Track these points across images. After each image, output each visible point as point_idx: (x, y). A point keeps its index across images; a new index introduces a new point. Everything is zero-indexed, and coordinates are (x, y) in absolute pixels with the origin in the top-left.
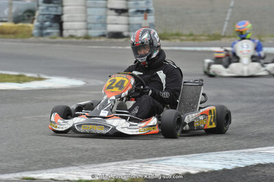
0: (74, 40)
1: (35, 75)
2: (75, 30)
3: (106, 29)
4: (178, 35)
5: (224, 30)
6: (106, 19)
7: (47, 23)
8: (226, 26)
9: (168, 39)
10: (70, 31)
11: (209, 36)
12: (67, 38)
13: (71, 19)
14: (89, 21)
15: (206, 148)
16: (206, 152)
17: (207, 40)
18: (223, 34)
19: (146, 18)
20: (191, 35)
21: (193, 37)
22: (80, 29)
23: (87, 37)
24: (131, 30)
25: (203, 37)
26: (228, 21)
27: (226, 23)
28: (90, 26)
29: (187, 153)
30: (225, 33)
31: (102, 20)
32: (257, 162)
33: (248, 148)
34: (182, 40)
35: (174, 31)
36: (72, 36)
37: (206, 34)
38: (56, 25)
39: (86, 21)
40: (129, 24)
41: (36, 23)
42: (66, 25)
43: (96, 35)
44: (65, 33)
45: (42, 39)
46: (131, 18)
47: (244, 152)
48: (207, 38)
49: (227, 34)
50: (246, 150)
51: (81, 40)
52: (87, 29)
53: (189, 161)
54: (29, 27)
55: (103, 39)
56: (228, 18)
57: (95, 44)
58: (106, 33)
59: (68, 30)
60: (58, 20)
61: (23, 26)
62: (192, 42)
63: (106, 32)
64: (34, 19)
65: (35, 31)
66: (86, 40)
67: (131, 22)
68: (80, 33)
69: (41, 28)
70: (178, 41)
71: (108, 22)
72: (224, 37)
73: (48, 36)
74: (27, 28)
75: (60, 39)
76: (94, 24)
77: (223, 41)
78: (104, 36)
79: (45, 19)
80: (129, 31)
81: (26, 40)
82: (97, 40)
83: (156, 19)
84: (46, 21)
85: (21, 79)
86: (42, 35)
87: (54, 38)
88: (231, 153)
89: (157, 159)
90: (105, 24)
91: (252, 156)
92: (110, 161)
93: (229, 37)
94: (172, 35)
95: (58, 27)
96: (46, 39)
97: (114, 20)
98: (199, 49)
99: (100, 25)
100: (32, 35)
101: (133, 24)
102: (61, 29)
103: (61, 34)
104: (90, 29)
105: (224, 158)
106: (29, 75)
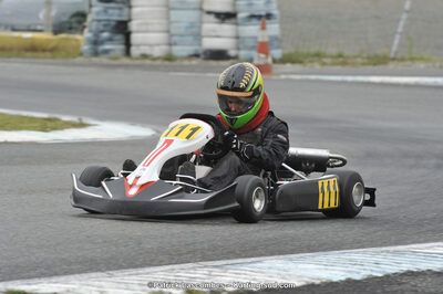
0: (148, 62)
1: (74, 119)
2: (151, 45)
3: (200, 45)
4: (318, 55)
5: (394, 48)
6: (200, 27)
7: (105, 35)
8: (396, 42)
9: (301, 62)
10: (142, 48)
11: (368, 58)
12: (137, 59)
13: (144, 28)
14: (173, 31)
15: (325, 244)
16: (324, 250)
17: (364, 64)
18: (392, 55)
19: (263, 28)
20: (340, 56)
21: (342, 60)
22: (158, 45)
23: (169, 58)
24: (241, 46)
25: (359, 60)
26: (401, 34)
27: (398, 37)
28: (175, 39)
29: (292, 252)
30: (396, 53)
31: (195, 30)
32: (405, 267)
33: (397, 244)
34: (324, 64)
35: (313, 50)
36: (144, 56)
37: (365, 55)
38: (120, 37)
39: (168, 31)
40: (237, 37)
41: (87, 34)
42: (135, 38)
43: (185, 53)
44: (135, 51)
45: (95, 60)
46: (241, 28)
47: (388, 252)
48: (366, 61)
49: (399, 56)
50: (392, 248)
51: (158, 62)
52: (170, 44)
53: (291, 265)
54: (77, 40)
55: (195, 62)
56: (400, 30)
57: (182, 68)
58: (200, 52)
59: (139, 45)
60: (122, 29)
61: (67, 39)
62: (339, 68)
63: (200, 49)
64: (84, 27)
65: (86, 48)
66: (167, 63)
67: (242, 34)
68: (158, 51)
69: (96, 42)
70: (317, 66)
71: (204, 32)
72: (394, 59)
73: (106, 56)
74: (74, 43)
75: (126, 61)
76: (182, 36)
77: (391, 66)
78: (196, 56)
79: (102, 28)
80: (238, 49)
81: (71, 60)
82: (186, 63)
83: (282, 29)
84: (102, 31)
85: (49, 124)
86: (96, 54)
87: (116, 58)
88: (364, 253)
89: (240, 261)
90: (198, 37)
91: (398, 259)
92: (160, 264)
93: (402, 59)
94: (308, 55)
95: (123, 41)
96: (103, 60)
97: (214, 31)
98: (350, 78)
99: (190, 39)
100: (81, 54)
101: (244, 38)
102: (128, 44)
103: (128, 53)
104: (175, 44)
105: (351, 260)
106: (65, 118)
